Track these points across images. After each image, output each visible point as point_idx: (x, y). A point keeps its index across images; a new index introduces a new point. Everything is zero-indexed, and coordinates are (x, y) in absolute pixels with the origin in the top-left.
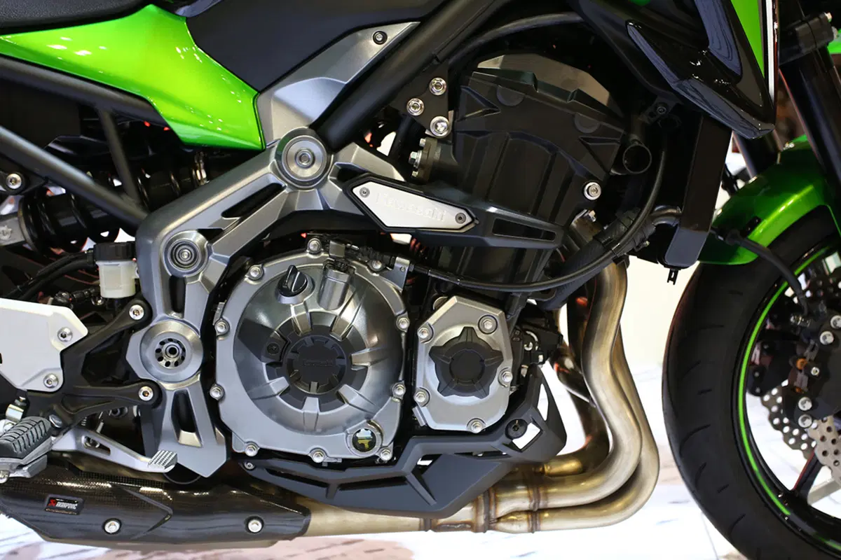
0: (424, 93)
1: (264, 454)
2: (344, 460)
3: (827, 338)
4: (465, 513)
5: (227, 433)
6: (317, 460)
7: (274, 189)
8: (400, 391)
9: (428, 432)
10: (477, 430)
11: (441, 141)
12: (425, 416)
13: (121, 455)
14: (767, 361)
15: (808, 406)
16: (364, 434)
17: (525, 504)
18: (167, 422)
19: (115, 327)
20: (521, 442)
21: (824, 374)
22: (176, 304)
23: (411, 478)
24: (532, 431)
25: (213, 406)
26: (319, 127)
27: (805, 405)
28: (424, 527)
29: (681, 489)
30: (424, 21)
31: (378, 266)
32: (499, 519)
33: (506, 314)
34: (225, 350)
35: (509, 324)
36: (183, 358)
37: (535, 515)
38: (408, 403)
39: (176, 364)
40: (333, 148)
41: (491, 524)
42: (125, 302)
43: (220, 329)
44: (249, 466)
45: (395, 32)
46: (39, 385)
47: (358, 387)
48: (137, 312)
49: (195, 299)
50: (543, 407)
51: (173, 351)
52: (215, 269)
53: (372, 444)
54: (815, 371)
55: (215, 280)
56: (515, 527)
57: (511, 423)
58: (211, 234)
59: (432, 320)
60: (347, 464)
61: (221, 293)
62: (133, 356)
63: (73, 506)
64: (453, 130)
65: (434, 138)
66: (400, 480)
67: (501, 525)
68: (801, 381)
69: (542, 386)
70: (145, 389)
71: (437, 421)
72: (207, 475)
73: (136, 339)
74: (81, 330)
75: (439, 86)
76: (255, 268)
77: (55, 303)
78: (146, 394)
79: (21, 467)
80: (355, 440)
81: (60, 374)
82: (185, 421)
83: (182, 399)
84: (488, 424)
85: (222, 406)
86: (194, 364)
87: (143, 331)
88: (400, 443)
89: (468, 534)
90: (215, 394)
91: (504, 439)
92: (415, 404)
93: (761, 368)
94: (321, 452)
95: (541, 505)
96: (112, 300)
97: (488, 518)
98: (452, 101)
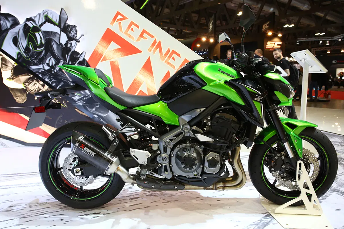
0: (207, 119)
1: (179, 176)
2: (192, 177)
3: (277, 158)
4: (212, 187)
5: (173, 172)
6: (188, 177)
7: (182, 133)
8: (202, 167)
9: (206, 173)
10: (214, 173)
11: (209, 126)
12: (206, 171)
13: (156, 175)
14: (268, 160)
15: (273, 170)
16: (196, 173)
17: (222, 185)
18: (163, 170)
19: (155, 155)
20: (221, 175)
21: (276, 164)
22: (165, 151)
23: (203, 181)
24: (223, 173)
25: (171, 168)
26: (189, 123)
27: (273, 169)
28: (204, 189)
29: (251, 183)
30: (207, 108)
31: (199, 146)
32: (217, 188)
33: (219, 154)
34: (173, 159)
35: (220, 156)
36: (166, 160)
37: (224, 188)
38: (203, 169)
39: (165, 161)
40: (191, 126)
41: (216, 189)
42: (156, 151)
43: (172, 155)
44: (175, 177)
45: (202, 109)
46: (143, 164)
47: (196, 166)
48: (159, 152)
49: (169, 150)
50: (225, 170)
51: (164, 159)
52: (171, 146)
53: (197, 175)
54: (274, 163)
55: (171, 147)
56: (220, 189)
57: (220, 172)
58: (171, 140)
59: (207, 156)
60: (192, 178)
61: (172, 149)
62: (158, 159)
63: (148, 183)
64: (211, 124)
65: (208, 126)
66: (201, 181)
67: (218, 189)
68: (273, 165)
69: (225, 166)
70: (159, 165)
71: (208, 172)
72: (169, 179)
73: (158, 157)
74: (150, 155)
75: (209, 118)
76: (178, 146)
77: (145, 150)
78: (160, 165)
79: (144, 177)
80: (194, 174)
81: (147, 162)
82: (166, 170)
83: (166, 166)
84: (216, 172)
85: (172, 168)
86: (168, 161)
87: (160, 155)
88: (201, 175)
89: (212, 190)
90: (171, 166)
91: (219, 175)
92: (204, 169)
93: (267, 162)
94: (188, 176)
95: (225, 186)
96: (154, 150)
97: (215, 188)
98: (211, 119)
